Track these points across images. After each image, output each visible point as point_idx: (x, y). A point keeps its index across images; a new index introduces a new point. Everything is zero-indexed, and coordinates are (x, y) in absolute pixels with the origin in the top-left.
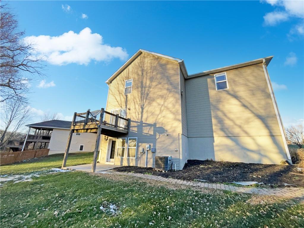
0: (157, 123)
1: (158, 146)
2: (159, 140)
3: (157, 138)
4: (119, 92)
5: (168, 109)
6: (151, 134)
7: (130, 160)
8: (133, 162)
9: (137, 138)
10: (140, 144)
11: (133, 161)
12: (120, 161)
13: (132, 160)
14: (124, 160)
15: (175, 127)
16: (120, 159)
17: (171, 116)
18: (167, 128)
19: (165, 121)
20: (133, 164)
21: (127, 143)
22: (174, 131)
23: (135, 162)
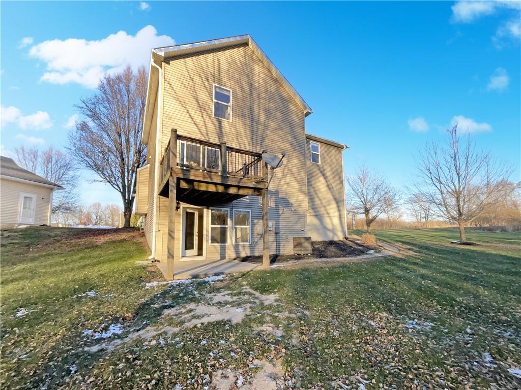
0: (280, 191)
1: (282, 224)
2: (283, 216)
3: (280, 213)
4: (198, 102)
5: (292, 174)
6: (271, 206)
7: (241, 248)
8: (246, 250)
9: (250, 211)
10: (256, 221)
11: (245, 248)
12: (219, 251)
13: (244, 246)
14: (229, 249)
15: (301, 201)
16: (219, 248)
17: (295, 185)
18: (292, 200)
19: (290, 190)
20: (246, 254)
21: (230, 218)
22: (300, 206)
23: (249, 250)
